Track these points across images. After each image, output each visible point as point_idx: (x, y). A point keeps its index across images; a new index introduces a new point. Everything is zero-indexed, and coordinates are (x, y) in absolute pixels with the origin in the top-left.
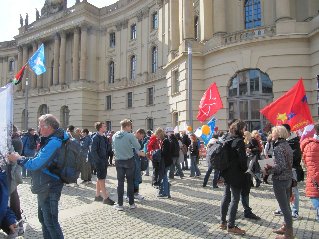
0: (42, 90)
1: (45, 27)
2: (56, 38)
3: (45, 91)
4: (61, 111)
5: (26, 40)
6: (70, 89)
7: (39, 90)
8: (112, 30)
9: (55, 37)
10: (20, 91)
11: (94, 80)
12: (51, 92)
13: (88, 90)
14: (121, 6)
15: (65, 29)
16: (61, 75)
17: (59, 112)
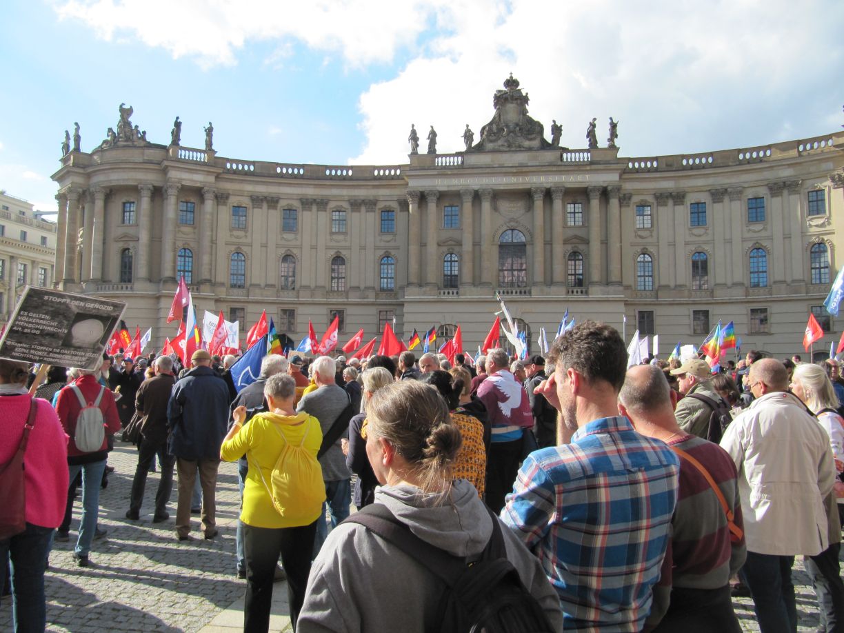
1: (515, 171)
3: (512, 294)
6: (590, 296)
8: (646, 201)
12: (535, 296)
14: (667, 165)
15: (569, 186)
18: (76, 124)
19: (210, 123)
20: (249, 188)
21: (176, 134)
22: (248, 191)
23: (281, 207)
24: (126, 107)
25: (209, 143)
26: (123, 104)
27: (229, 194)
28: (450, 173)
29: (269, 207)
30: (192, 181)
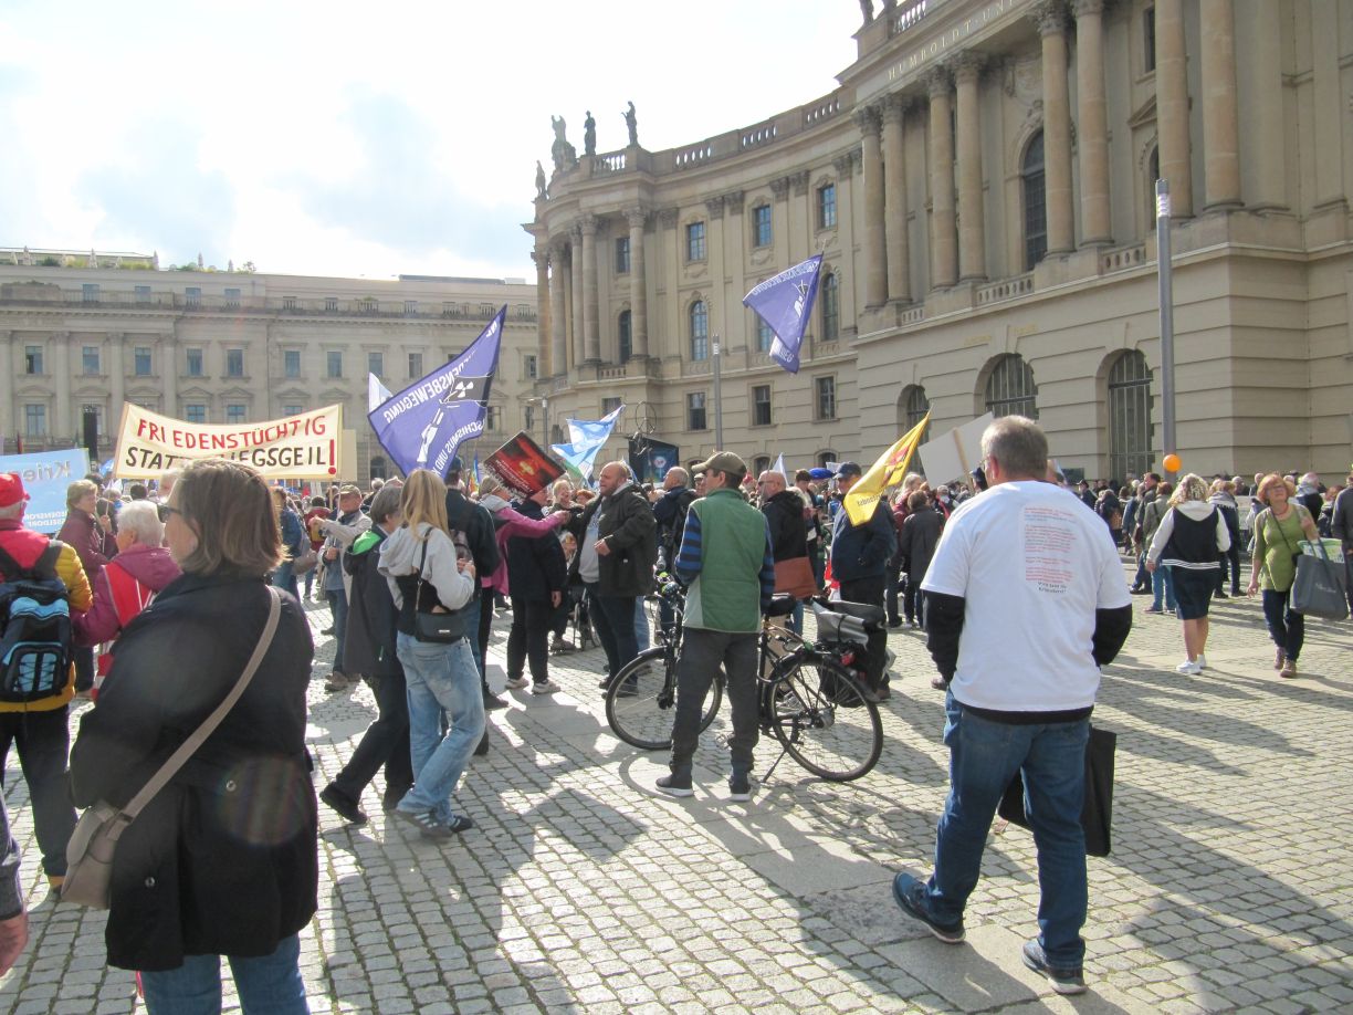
0: (991, 291)
2: (1049, 26)
3: (1008, 292)
4: (1099, 379)
5: (897, 77)
6: (1149, 264)
7: (974, 289)
9: (1045, 23)
10: (883, 305)
11: (1280, 202)
12: (1041, 292)
13: (1256, 254)
16: (1088, 202)
17: (1093, 382)
18: (538, 162)
19: (630, 103)
20: (703, 188)
21: (590, 140)
22: (702, 194)
23: (749, 206)
24: (557, 119)
25: (633, 135)
26: (553, 117)
27: (678, 209)
28: (895, 47)
29: (733, 212)
30: (608, 204)
